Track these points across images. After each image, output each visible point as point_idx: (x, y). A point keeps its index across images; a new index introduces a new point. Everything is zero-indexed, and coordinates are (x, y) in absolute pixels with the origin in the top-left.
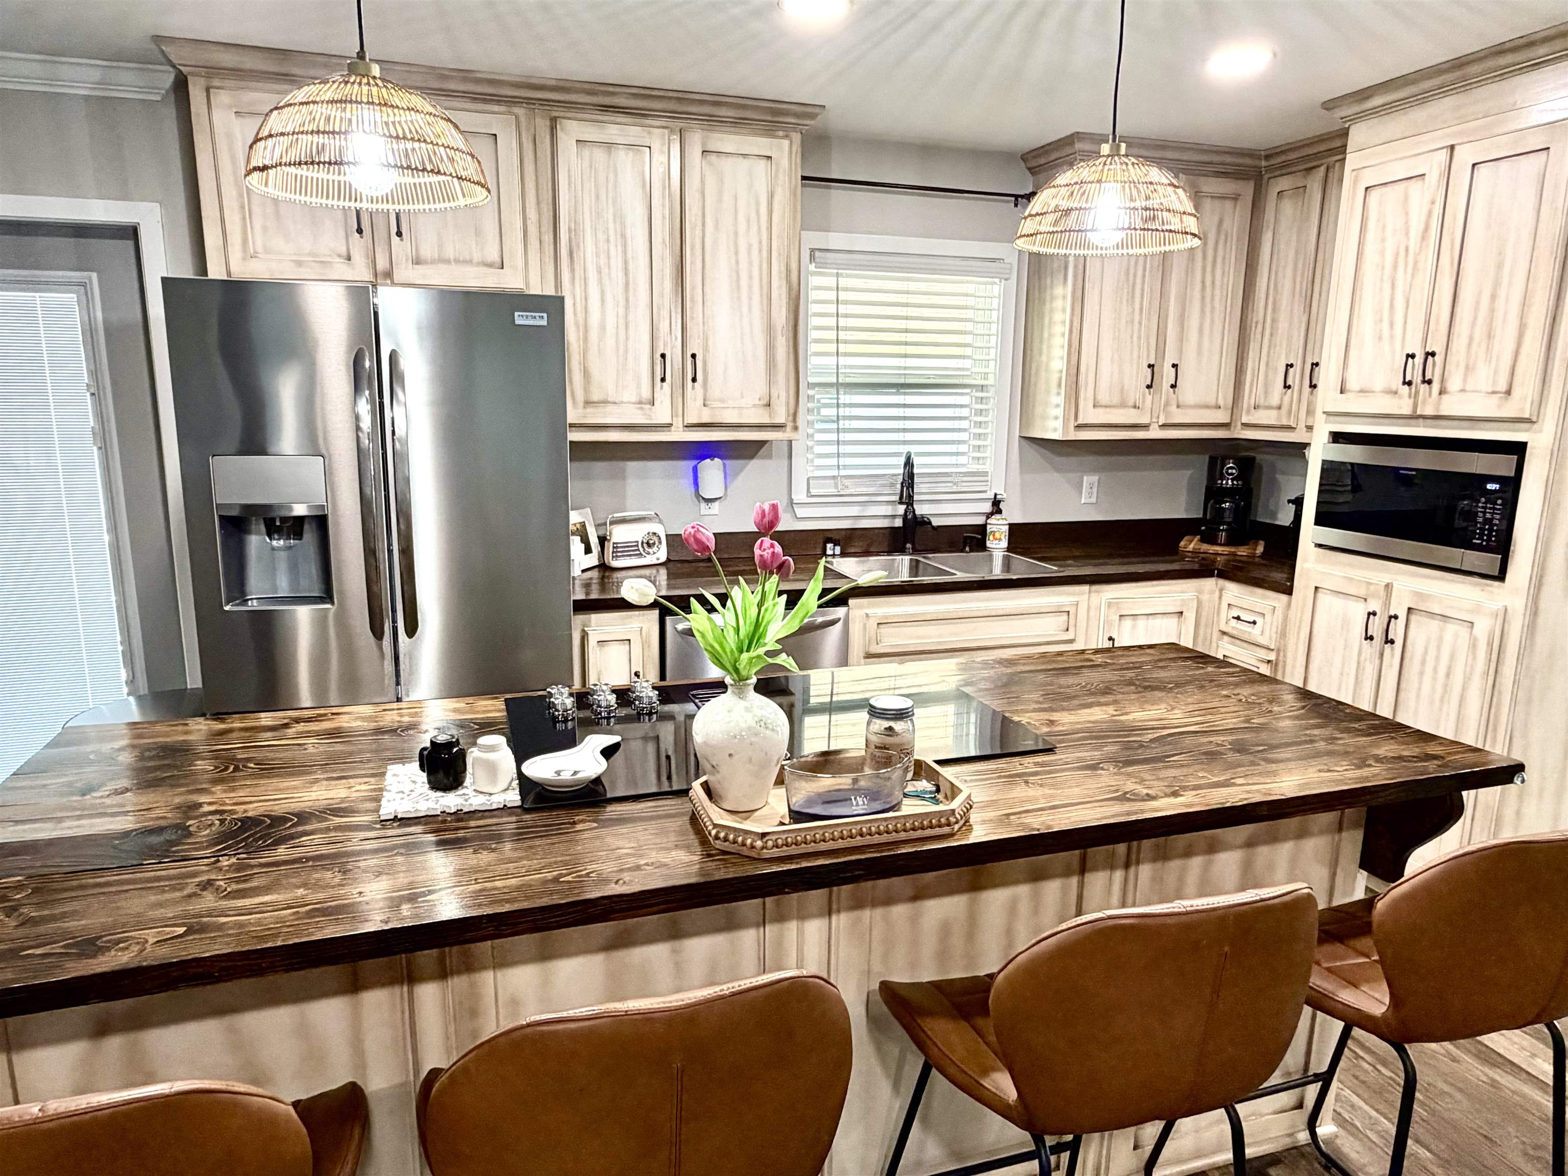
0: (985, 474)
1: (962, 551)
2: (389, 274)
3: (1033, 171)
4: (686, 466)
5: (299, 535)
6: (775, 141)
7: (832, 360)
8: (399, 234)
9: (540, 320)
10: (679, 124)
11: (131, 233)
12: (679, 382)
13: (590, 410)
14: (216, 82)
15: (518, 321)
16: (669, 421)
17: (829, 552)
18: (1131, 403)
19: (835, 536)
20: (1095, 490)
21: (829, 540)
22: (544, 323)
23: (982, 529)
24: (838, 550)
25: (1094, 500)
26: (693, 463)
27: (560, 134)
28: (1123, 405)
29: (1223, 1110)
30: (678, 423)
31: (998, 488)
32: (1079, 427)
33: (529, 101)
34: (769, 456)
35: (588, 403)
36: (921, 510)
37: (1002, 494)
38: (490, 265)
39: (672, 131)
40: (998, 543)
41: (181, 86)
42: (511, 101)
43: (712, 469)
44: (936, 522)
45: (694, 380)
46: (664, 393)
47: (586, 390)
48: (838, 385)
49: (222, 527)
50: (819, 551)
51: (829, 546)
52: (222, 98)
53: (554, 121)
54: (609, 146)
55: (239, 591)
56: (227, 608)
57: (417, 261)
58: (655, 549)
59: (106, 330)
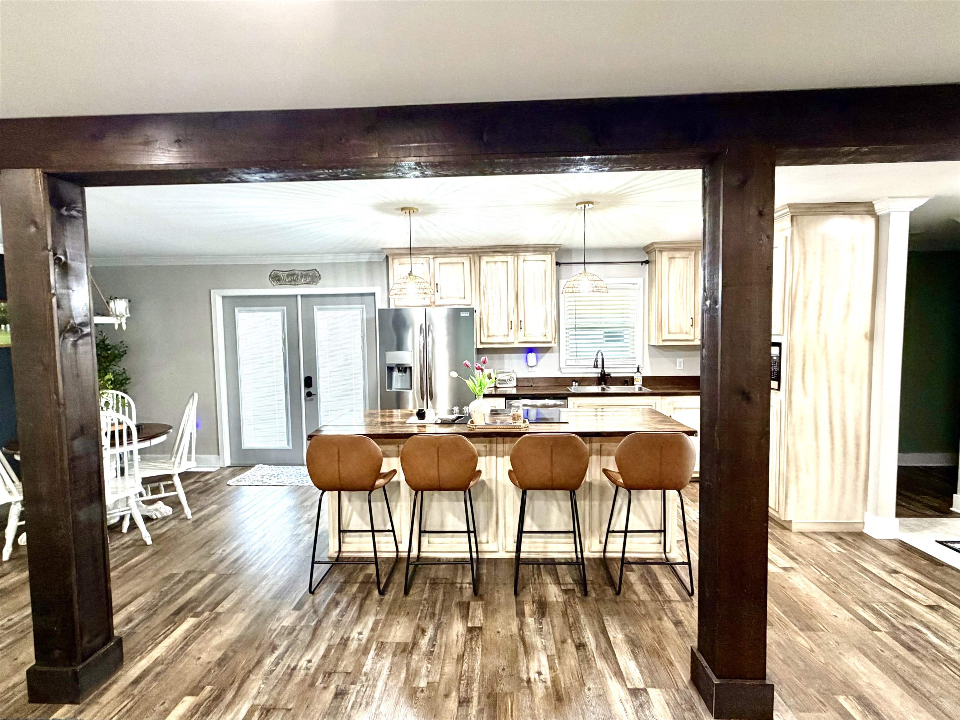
0: (635, 358)
1: (624, 385)
2: (434, 302)
3: (648, 253)
4: (523, 355)
5: (405, 372)
6: (546, 256)
7: (574, 320)
8: (437, 291)
9: (467, 314)
10: (516, 254)
11: (374, 294)
12: (516, 329)
13: (489, 338)
14: (395, 257)
15: (461, 315)
16: (513, 341)
17: (574, 385)
18: (685, 331)
19: (576, 380)
20: (682, 364)
21: (574, 381)
22: (468, 315)
23: (632, 379)
24: (577, 384)
25: (682, 368)
26: (525, 355)
27: (481, 260)
28: (681, 332)
29: (569, 492)
30: (516, 342)
31: (638, 363)
32: (663, 341)
33: (473, 253)
34: (552, 352)
35: (488, 336)
36: (607, 371)
37: (641, 365)
38: (461, 298)
39: (514, 256)
40: (638, 383)
41: (387, 257)
42: (468, 253)
43: (532, 357)
44: (612, 375)
45: (521, 328)
46: (511, 333)
47: (488, 332)
48: (576, 328)
49: (388, 370)
50: (570, 384)
51: (574, 383)
52: (396, 261)
53: (480, 257)
54: (495, 262)
55: (390, 386)
56: (387, 390)
57: (442, 298)
58: (512, 382)
59: (366, 320)
